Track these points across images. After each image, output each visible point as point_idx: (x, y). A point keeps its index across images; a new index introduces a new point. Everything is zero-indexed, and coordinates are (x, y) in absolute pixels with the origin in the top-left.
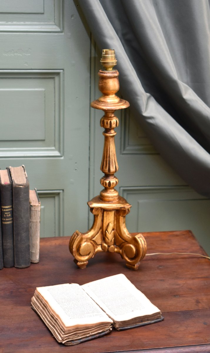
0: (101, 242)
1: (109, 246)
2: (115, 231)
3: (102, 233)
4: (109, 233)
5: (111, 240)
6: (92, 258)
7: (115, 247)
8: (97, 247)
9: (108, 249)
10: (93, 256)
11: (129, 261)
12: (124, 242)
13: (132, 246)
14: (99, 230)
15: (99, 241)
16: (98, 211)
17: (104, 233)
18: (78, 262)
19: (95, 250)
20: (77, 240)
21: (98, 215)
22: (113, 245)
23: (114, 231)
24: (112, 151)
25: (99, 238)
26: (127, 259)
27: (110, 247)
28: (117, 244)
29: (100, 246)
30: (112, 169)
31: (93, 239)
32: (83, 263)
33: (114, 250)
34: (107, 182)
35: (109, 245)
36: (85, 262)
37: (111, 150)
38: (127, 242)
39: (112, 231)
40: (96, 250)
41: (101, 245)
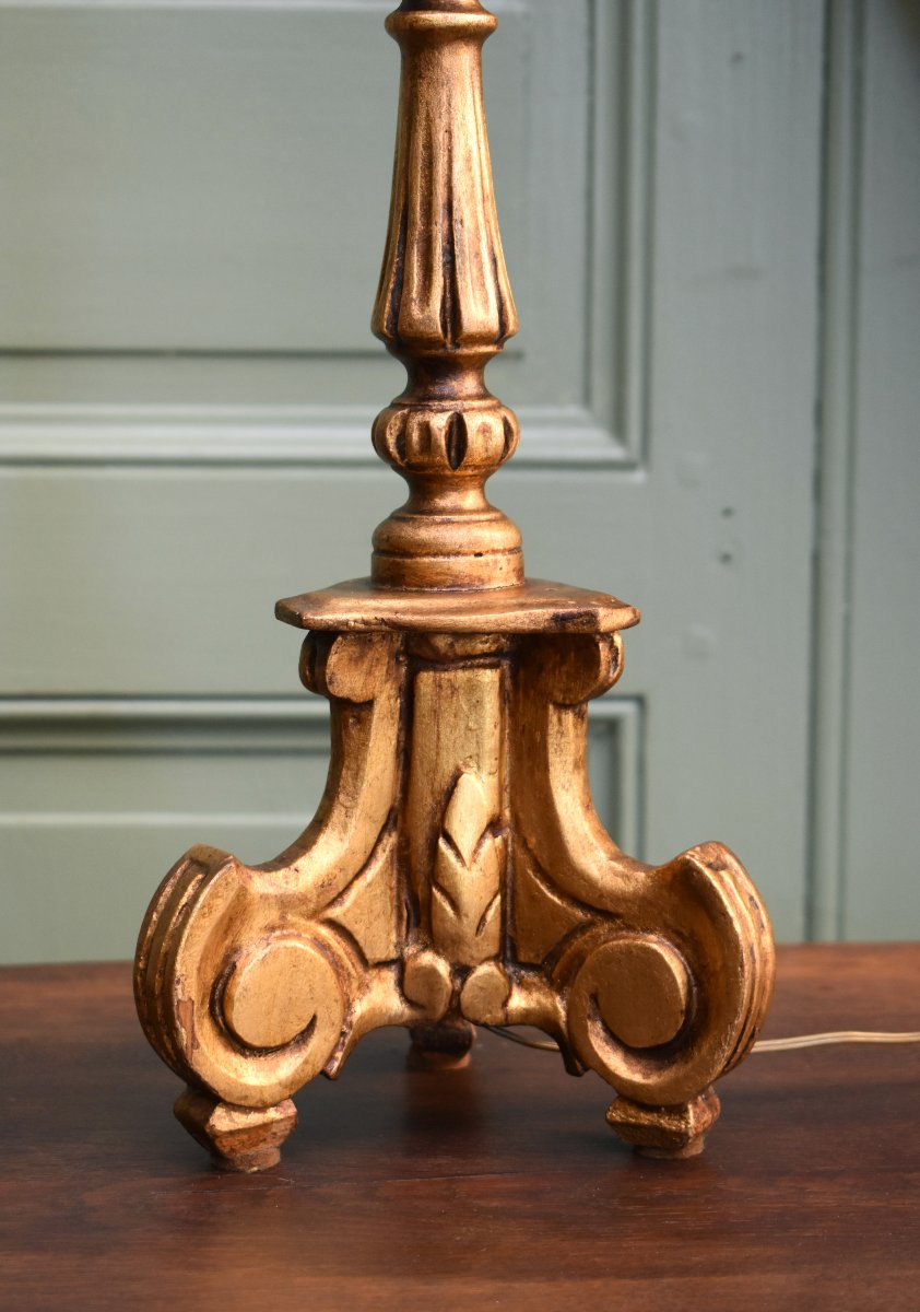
0: (399, 945)
1: (462, 971)
2: (505, 841)
3: (403, 860)
4: (458, 855)
5: (483, 918)
6: (323, 1073)
7: (509, 979)
8: (364, 987)
9: (456, 995)
10: (331, 1058)
11: (637, 1078)
12: (583, 928)
13: (657, 944)
14: (379, 840)
15: (381, 938)
16: (369, 673)
17: (420, 862)
18: (219, 1111)
19: (348, 1006)
20: (209, 907)
21: (369, 704)
22: (496, 958)
23: (499, 840)
24: (468, 160)
25: (378, 906)
26: (615, 1062)
27: (472, 979)
28: (522, 957)
29: (390, 976)
30: (478, 314)
31: (335, 912)
32: (254, 1119)
33: (505, 1003)
34: (439, 422)
35: (465, 960)
36: (272, 1114)
37: (459, 153)
38: (608, 915)
39: (482, 836)
40: (360, 1008)
41: (400, 963)
